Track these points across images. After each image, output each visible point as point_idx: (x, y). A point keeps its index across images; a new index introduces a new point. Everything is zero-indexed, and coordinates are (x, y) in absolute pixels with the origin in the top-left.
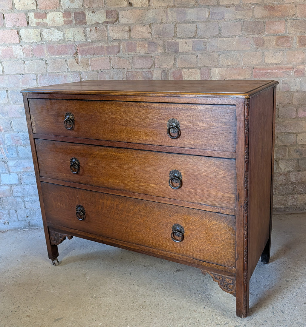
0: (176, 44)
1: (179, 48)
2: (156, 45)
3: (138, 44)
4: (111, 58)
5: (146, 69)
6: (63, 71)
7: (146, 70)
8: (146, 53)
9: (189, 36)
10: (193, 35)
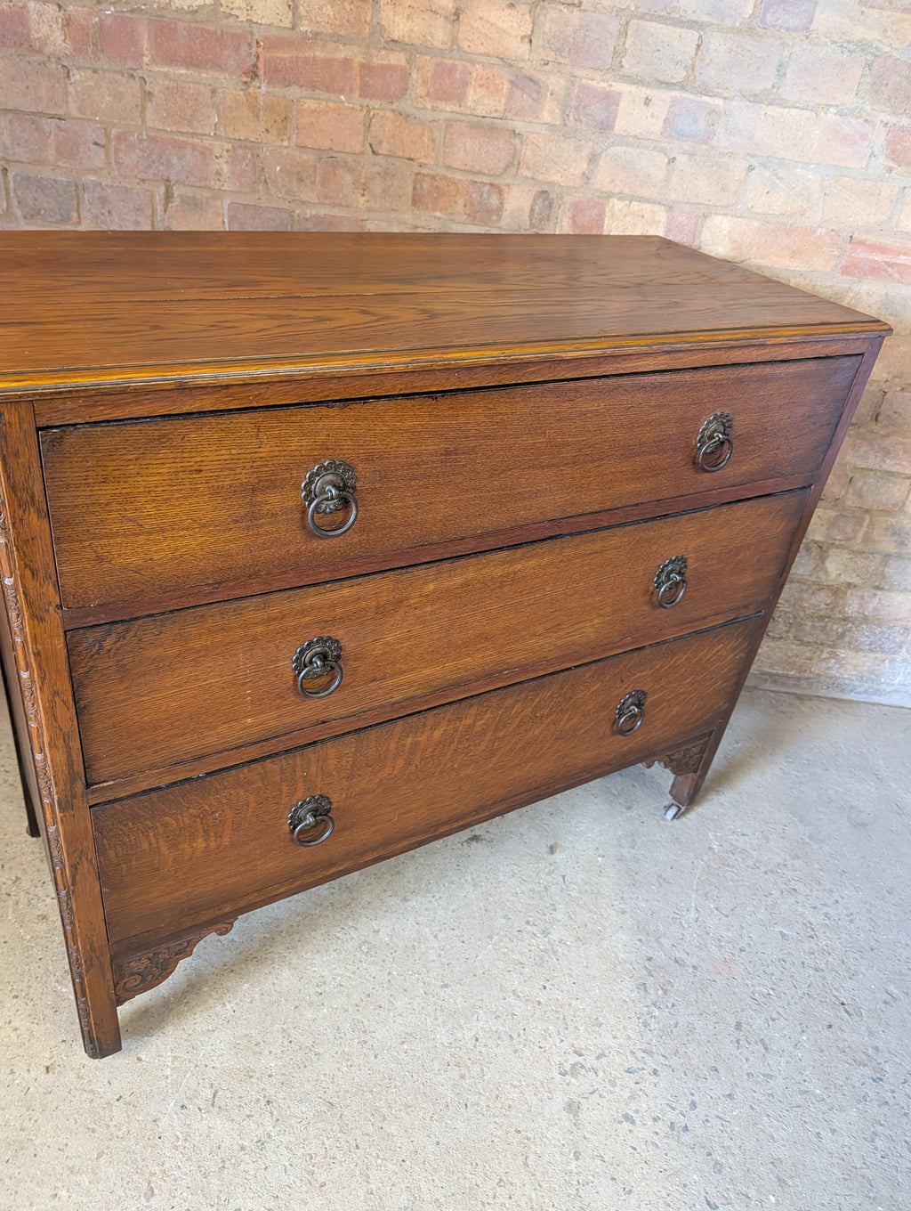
0: (610, 100)
1: (618, 120)
2: (538, 92)
3: (475, 75)
4: (372, 113)
5: (485, 174)
6: (200, 131)
7: (485, 180)
8: (495, 115)
9: (661, 78)
10: (680, 75)
